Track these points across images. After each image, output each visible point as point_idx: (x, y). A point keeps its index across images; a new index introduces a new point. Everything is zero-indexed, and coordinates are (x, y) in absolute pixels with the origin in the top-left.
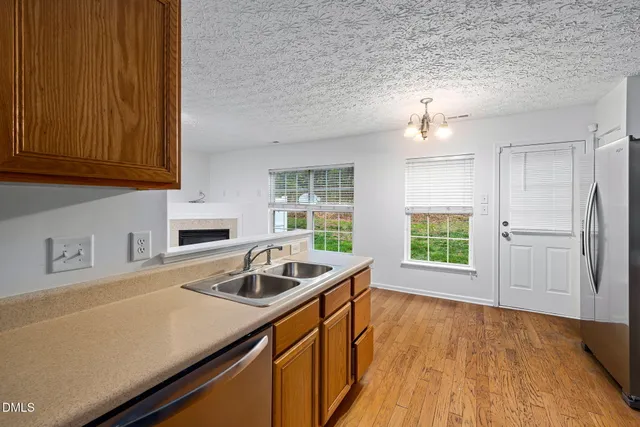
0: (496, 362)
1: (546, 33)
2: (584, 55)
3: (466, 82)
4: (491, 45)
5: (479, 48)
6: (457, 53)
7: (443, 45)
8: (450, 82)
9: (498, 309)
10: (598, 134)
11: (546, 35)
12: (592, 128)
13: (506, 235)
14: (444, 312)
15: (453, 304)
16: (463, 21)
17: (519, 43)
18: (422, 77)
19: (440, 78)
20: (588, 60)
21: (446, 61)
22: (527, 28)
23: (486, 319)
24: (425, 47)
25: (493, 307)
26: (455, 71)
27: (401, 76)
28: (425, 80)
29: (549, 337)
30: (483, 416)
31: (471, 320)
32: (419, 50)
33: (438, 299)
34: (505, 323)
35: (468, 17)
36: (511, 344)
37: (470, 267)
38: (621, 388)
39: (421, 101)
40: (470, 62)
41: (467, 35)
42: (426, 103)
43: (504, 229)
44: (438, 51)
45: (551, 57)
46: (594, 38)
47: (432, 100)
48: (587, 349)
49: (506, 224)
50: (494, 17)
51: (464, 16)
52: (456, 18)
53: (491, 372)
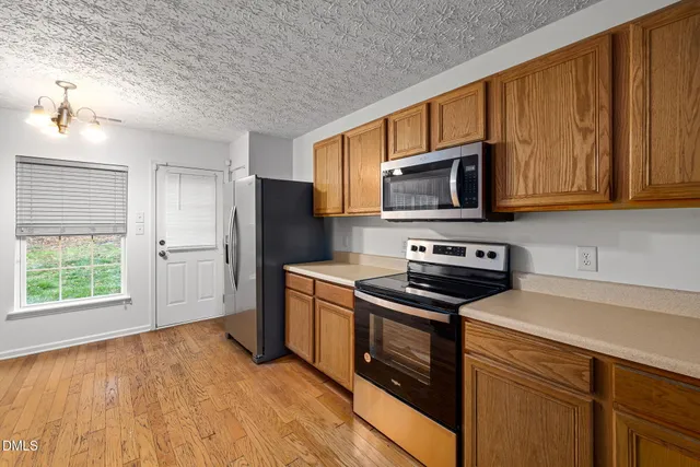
0: (164, 384)
1: (209, 76)
2: (229, 105)
3: (126, 84)
4: (161, 60)
5: (150, 57)
6: (123, 49)
7: (108, 33)
8: (105, 76)
9: (156, 331)
10: (232, 168)
11: (208, 78)
12: (228, 163)
13: (163, 255)
14: (91, 359)
15: (101, 346)
16: (140, 22)
17: (185, 72)
18: (68, 54)
19: (95, 67)
20: (230, 110)
21: (107, 51)
22: (196, 64)
23: (145, 346)
24: (81, 20)
25: (151, 332)
26: (115, 67)
27: (30, 37)
28: (70, 59)
29: (203, 339)
30: (161, 441)
31: (129, 354)
32: (70, 19)
33: (79, 346)
34: (165, 343)
35: (144, 22)
36: (174, 360)
37: (124, 295)
38: (251, 354)
39: (58, 83)
40: (135, 65)
41: (140, 38)
42: (66, 88)
43: (160, 249)
44: (100, 35)
45: (208, 96)
46: (237, 96)
47: (75, 87)
48: (230, 337)
49: (162, 243)
50: (170, 38)
51: (141, 17)
52: (131, 14)
53: (160, 395)
